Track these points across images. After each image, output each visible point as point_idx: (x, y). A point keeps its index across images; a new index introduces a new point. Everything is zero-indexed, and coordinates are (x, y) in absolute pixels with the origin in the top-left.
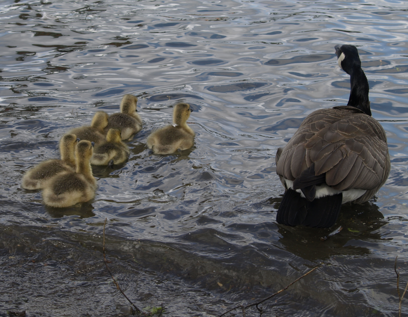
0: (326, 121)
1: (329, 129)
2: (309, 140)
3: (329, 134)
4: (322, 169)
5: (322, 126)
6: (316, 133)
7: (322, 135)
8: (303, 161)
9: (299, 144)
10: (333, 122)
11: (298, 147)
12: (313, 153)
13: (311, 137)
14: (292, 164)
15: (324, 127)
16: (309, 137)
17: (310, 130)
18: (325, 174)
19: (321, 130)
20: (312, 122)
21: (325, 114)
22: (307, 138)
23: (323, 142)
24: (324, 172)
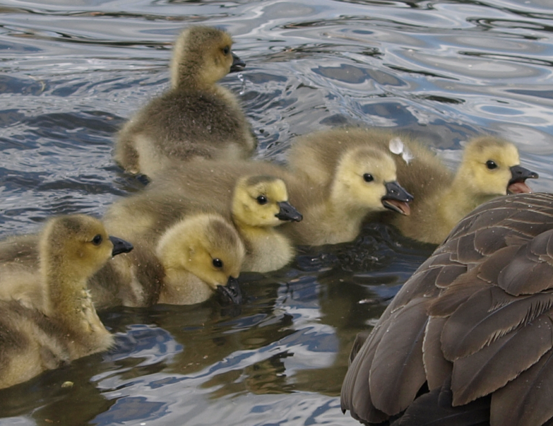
0: (512, 225)
1: (523, 251)
2: (448, 288)
3: (518, 268)
4: (477, 383)
5: (494, 243)
6: (474, 265)
7: (493, 271)
8: (412, 354)
9: (412, 302)
10: (538, 231)
11: (407, 310)
12: (452, 329)
13: (455, 277)
14: (374, 364)
15: (505, 245)
16: (445, 281)
17: (454, 257)
18: (488, 398)
19: (489, 256)
20: (466, 231)
21: (518, 206)
22: (441, 282)
23: (496, 292)
24: (484, 394)
